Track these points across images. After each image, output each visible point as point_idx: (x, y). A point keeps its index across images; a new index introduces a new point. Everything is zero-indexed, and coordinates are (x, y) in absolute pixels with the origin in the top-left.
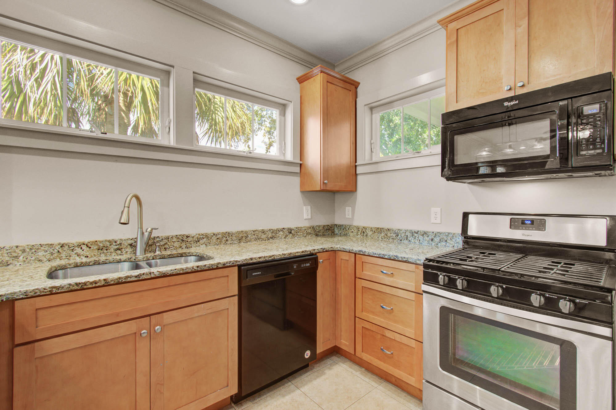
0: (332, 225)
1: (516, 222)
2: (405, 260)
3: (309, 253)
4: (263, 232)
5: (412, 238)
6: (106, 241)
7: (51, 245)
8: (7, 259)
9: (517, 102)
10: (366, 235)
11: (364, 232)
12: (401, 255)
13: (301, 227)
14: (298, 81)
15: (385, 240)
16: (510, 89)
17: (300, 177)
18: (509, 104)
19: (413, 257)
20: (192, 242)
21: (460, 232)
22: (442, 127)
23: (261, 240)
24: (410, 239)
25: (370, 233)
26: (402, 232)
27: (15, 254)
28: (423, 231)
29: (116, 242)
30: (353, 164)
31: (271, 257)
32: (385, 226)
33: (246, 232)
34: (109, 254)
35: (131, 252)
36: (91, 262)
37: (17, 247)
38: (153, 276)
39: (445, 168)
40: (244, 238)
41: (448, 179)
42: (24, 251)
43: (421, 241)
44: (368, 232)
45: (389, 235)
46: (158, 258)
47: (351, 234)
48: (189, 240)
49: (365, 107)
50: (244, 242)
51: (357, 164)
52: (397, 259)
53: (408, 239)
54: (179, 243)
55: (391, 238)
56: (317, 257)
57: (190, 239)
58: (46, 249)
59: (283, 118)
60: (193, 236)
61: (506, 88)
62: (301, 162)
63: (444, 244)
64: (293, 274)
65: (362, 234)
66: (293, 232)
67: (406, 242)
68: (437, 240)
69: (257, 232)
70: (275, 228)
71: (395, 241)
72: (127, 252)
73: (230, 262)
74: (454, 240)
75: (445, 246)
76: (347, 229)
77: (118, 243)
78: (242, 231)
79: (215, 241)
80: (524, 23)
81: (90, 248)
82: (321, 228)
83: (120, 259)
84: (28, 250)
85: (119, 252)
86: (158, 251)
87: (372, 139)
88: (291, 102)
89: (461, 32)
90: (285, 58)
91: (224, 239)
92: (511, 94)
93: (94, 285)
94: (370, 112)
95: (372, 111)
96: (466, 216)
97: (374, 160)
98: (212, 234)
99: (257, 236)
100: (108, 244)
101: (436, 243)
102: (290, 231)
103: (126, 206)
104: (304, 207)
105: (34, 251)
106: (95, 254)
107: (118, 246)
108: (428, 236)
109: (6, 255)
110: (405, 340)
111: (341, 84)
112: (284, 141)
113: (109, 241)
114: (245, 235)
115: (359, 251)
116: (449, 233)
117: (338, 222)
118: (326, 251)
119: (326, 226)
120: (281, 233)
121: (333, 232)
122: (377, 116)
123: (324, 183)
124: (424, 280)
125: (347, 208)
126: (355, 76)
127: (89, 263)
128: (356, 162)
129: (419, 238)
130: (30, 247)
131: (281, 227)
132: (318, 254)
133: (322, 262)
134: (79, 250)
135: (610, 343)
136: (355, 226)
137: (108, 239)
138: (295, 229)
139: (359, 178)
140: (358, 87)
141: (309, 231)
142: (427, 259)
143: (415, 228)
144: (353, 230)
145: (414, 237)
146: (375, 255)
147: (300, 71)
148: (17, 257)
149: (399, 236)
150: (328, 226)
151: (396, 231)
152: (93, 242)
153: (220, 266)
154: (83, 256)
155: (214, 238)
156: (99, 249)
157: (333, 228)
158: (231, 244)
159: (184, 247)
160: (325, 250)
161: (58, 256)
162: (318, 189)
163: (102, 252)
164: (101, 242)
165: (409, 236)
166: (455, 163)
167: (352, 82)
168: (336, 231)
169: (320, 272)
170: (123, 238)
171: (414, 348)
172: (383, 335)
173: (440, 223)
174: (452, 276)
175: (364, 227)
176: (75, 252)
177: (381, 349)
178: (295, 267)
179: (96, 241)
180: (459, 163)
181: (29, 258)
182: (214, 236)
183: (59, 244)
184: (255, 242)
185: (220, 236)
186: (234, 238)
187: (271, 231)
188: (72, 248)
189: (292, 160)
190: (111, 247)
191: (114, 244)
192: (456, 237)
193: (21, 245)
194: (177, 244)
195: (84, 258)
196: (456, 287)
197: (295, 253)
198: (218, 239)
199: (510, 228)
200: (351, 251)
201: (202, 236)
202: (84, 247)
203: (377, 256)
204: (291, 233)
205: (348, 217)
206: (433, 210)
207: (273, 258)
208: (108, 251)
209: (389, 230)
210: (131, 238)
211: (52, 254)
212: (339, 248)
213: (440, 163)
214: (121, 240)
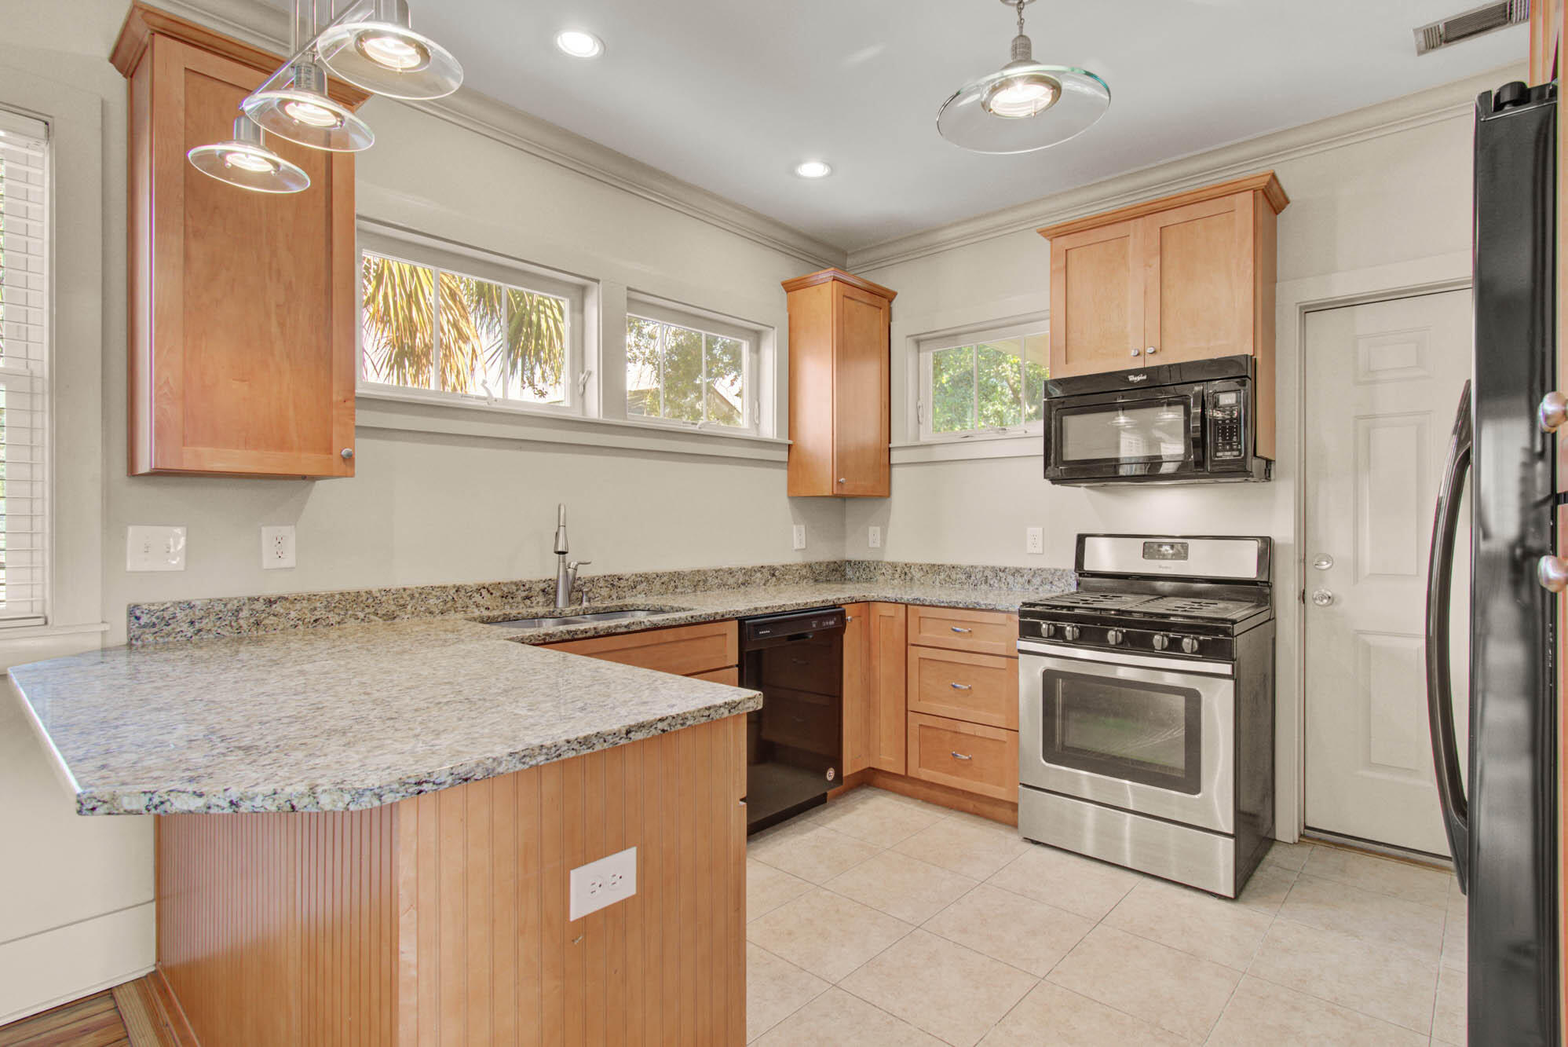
0: (841, 562)
1: (1152, 547)
2: (991, 607)
3: (832, 603)
4: (731, 572)
5: (994, 579)
6: (512, 583)
7: (444, 587)
8: (394, 608)
9: (1145, 377)
10: (911, 579)
11: (906, 574)
12: (983, 602)
13: (790, 565)
14: (785, 288)
15: (947, 585)
16: (1138, 354)
17: (788, 470)
18: (1136, 379)
19: (1002, 605)
20: (626, 589)
21: (1074, 567)
22: (1045, 402)
23: (727, 587)
24: (992, 582)
25: (918, 575)
26: (977, 570)
27: (402, 602)
28: (1014, 568)
29: (524, 585)
30: (885, 445)
31: (780, 607)
32: (947, 560)
33: (705, 573)
34: (516, 605)
35: (544, 602)
36: (499, 616)
37: (405, 589)
38: (643, 627)
39: (1050, 465)
40: (701, 583)
41: (1054, 481)
42: (412, 597)
43: (1011, 586)
44: (914, 573)
45: (954, 576)
46: (590, 612)
47: (881, 578)
48: (622, 586)
49: (909, 339)
50: (701, 591)
51: (891, 446)
52: (978, 607)
53: (989, 581)
54: (608, 589)
55: (958, 581)
56: (844, 611)
57: (623, 583)
58: (438, 594)
59: (755, 356)
60: (627, 577)
61: (1133, 351)
62: (791, 442)
63: (1049, 588)
64: (811, 637)
65: (903, 577)
66: (777, 573)
67: (984, 587)
68: (1037, 581)
69: (722, 573)
70: (748, 565)
71: (965, 587)
72: (538, 603)
73: (730, 612)
74: (1064, 581)
75: (1050, 591)
76: (872, 568)
77: (527, 586)
78: (698, 571)
79: (658, 586)
80: (1156, 261)
81: (492, 594)
82: (823, 567)
83: (536, 613)
84: (417, 595)
85: (528, 602)
86: (586, 601)
87: (919, 399)
88: (773, 328)
89: (1073, 255)
90: (757, 244)
91: (672, 583)
92: (1139, 365)
93: (584, 635)
94: (916, 351)
95: (918, 346)
96: (1081, 539)
97: (924, 439)
98: (655, 576)
99: (721, 579)
100: (514, 588)
101: (1036, 587)
102: (773, 572)
103: (561, 524)
104: (795, 527)
105: (424, 596)
106: (499, 604)
107: (526, 592)
108: (1022, 576)
109: (392, 602)
110: (990, 733)
111: (866, 298)
112: (758, 400)
113: (516, 584)
114: (703, 578)
115: (914, 599)
116: (1056, 570)
117: (852, 555)
118: (856, 602)
119: (832, 562)
120: (759, 575)
121: (843, 576)
122: (928, 357)
123: (839, 483)
124: (1020, 634)
125: (871, 529)
126: (886, 280)
127: (497, 618)
128: (890, 442)
129: (1008, 580)
130: (419, 591)
131: (758, 563)
132: (844, 607)
133: (851, 620)
134: (477, 598)
135: (1231, 682)
136: (888, 563)
137: (514, 580)
138: (780, 568)
139: (895, 471)
140: (893, 299)
141: (804, 572)
142: (1024, 604)
143: (1000, 563)
144: (884, 571)
145: (998, 578)
146: (942, 605)
147: (788, 270)
148: (404, 606)
149: (973, 578)
150: (835, 562)
151: (968, 569)
152: (495, 584)
153: (718, 618)
154: (483, 607)
155: (658, 582)
156: (503, 597)
157: (842, 568)
158: (682, 593)
159: (614, 597)
160: (854, 601)
161: (452, 606)
162: (828, 493)
163: (506, 601)
164: (506, 584)
165: (989, 577)
166: (1064, 459)
167: (883, 292)
168: (850, 573)
169: (847, 637)
170: (534, 579)
171: (1005, 742)
172: (956, 732)
173: (1041, 552)
174: (1060, 624)
175: (906, 565)
176: (473, 600)
177: (953, 754)
178: (814, 626)
179: (499, 584)
180: (1070, 458)
181: (419, 608)
182: (658, 579)
183: (454, 586)
184: (717, 591)
185: (665, 579)
186: (687, 583)
187: (743, 571)
188: (469, 594)
189: (775, 437)
190: (517, 593)
191: (522, 588)
192: (1067, 576)
193: (410, 586)
194: (605, 592)
195: (482, 609)
196: (1064, 638)
197: (813, 603)
198: (663, 583)
199: (1143, 557)
200: (899, 601)
201: (640, 579)
202: (484, 592)
203: (946, 605)
204: (773, 575)
205: (875, 545)
206: (1030, 530)
207: (783, 609)
208: (514, 599)
209: (953, 567)
210: (544, 579)
211: (445, 602)
212: (876, 597)
213: (1041, 452)
214: (531, 582)
